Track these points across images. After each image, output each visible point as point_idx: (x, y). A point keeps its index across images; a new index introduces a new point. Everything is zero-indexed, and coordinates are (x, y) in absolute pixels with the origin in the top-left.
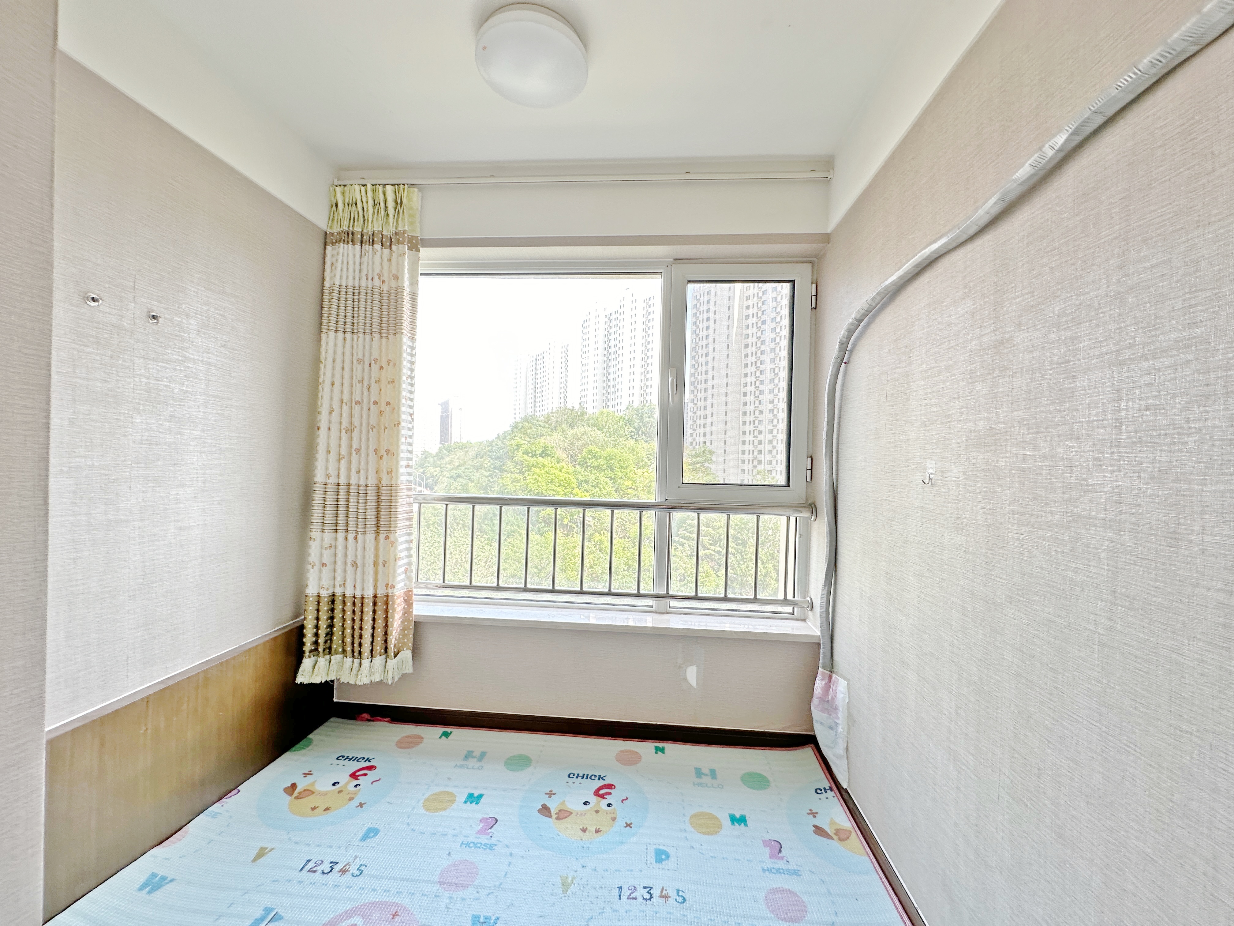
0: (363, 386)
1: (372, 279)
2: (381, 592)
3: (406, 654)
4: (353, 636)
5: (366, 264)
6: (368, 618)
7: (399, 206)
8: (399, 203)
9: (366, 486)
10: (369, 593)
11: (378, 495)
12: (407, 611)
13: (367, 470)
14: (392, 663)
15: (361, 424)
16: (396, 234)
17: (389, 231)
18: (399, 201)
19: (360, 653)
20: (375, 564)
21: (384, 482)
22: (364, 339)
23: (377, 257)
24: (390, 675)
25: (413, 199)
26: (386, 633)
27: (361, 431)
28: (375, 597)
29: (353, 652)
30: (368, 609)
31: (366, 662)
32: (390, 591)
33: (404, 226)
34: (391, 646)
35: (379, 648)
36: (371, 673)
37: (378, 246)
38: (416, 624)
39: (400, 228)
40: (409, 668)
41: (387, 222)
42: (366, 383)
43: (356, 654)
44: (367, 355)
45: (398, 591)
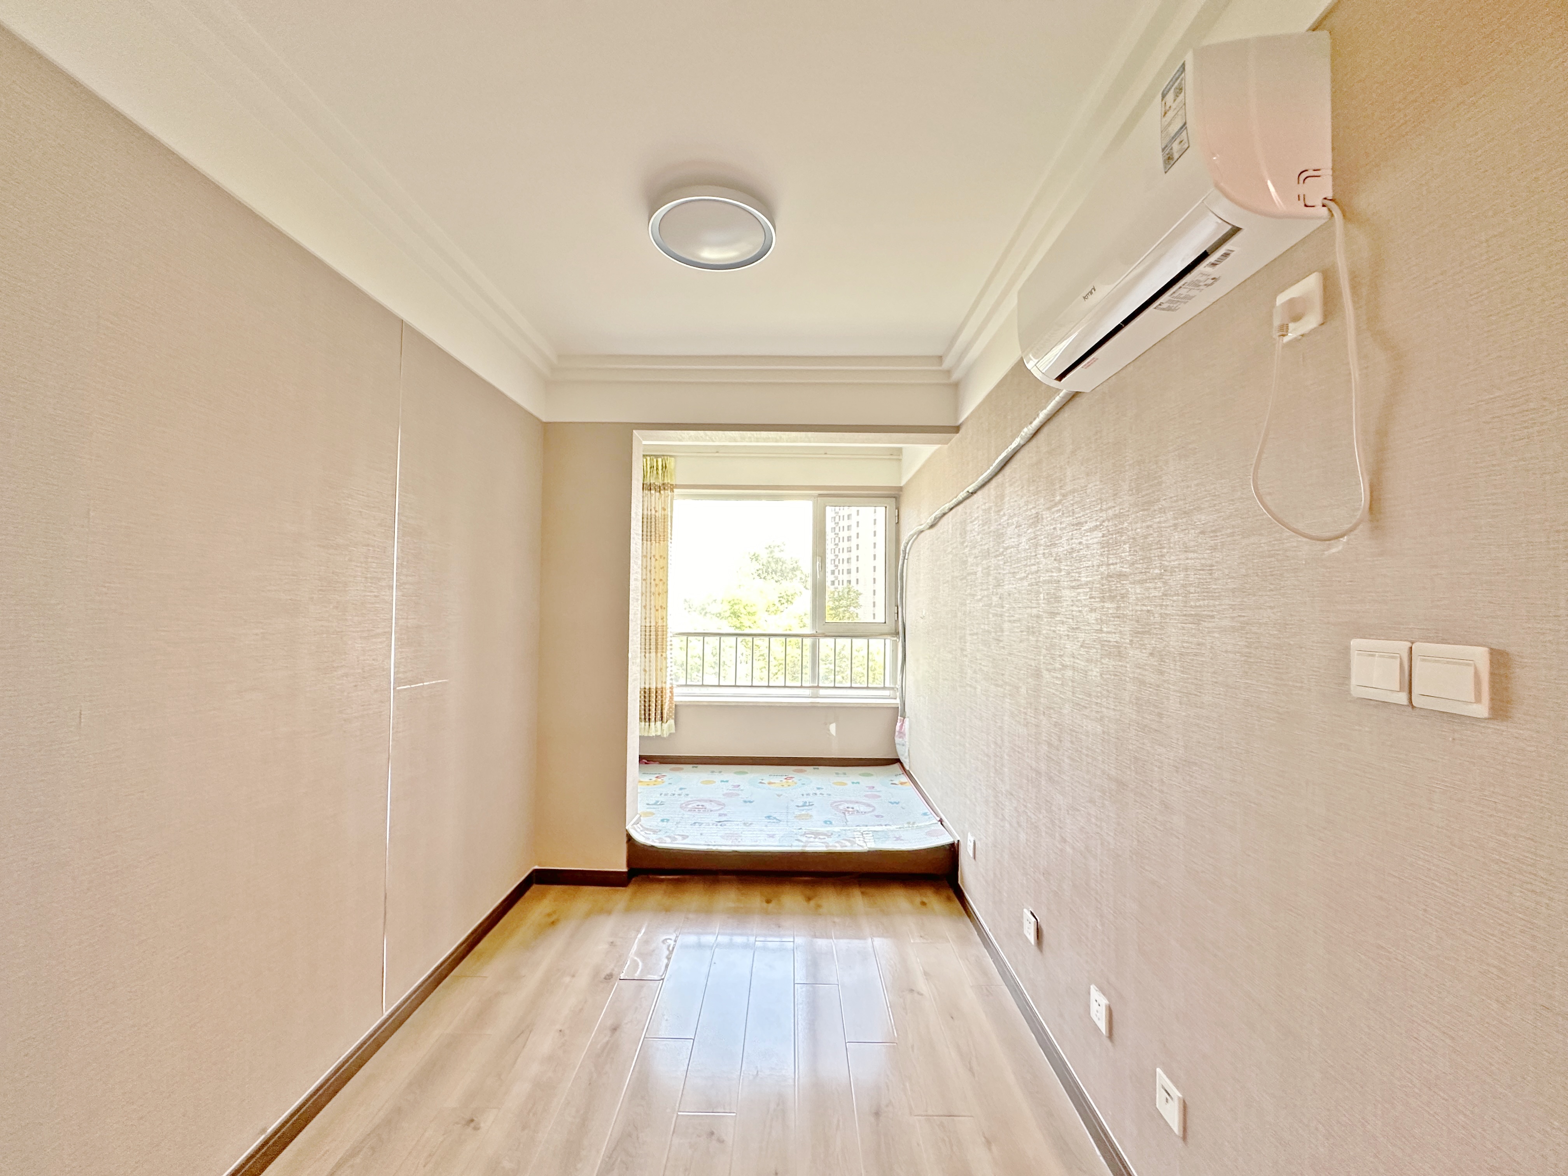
0: (646, 570)
1: (651, 510)
2: (659, 686)
3: (672, 722)
4: (645, 710)
5: (646, 502)
6: (653, 700)
7: (664, 469)
8: (664, 467)
9: (650, 626)
10: (653, 687)
11: (656, 631)
12: (671, 698)
13: (650, 618)
14: (665, 726)
15: (646, 592)
16: (663, 484)
17: (659, 482)
18: (664, 465)
19: (649, 719)
20: (656, 670)
21: (660, 624)
22: (647, 544)
23: (653, 498)
24: (665, 732)
25: (671, 463)
26: (662, 710)
27: (646, 596)
28: (656, 688)
29: (645, 719)
30: (653, 695)
31: (652, 724)
32: (664, 685)
33: (668, 480)
34: (665, 716)
35: (659, 716)
36: (656, 731)
37: (653, 492)
38: (676, 706)
39: (666, 481)
40: (673, 731)
41: (658, 478)
42: (649, 568)
43: (647, 720)
44: (649, 553)
45: (668, 686)
